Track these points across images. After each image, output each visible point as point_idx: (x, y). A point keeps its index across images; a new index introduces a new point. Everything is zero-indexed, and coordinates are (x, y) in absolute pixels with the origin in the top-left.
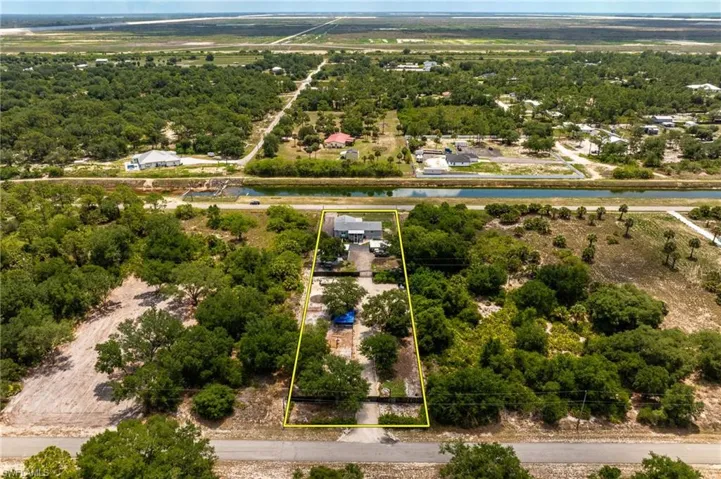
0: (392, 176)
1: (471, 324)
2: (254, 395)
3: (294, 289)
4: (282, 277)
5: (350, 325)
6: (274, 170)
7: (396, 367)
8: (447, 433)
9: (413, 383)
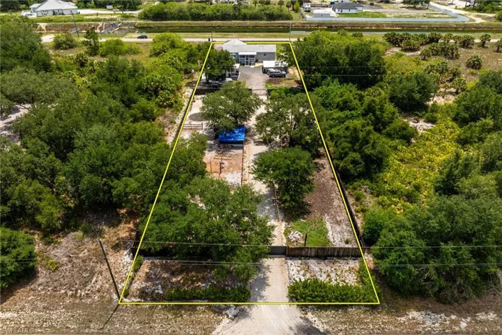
0: (283, 19)
1: (404, 142)
2: (80, 245)
3: (170, 106)
4: (156, 93)
5: (240, 144)
6: (165, 14)
7: (308, 199)
8: (414, 314)
9: (338, 223)
